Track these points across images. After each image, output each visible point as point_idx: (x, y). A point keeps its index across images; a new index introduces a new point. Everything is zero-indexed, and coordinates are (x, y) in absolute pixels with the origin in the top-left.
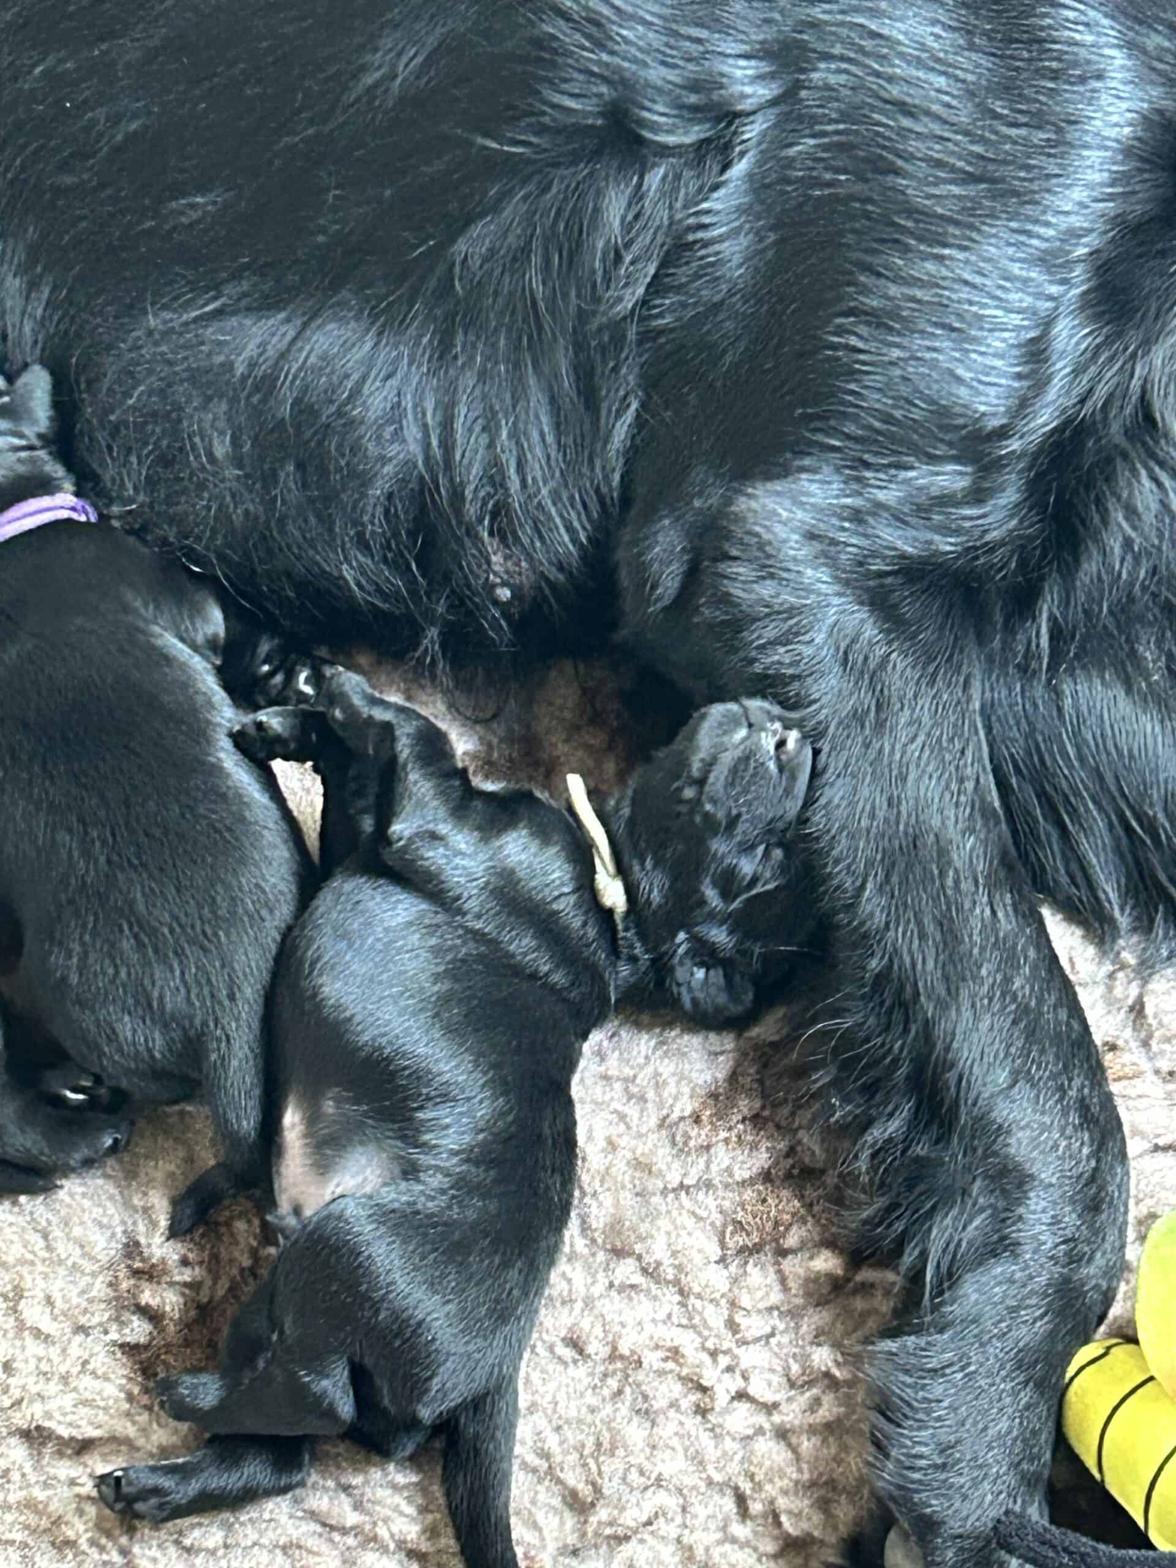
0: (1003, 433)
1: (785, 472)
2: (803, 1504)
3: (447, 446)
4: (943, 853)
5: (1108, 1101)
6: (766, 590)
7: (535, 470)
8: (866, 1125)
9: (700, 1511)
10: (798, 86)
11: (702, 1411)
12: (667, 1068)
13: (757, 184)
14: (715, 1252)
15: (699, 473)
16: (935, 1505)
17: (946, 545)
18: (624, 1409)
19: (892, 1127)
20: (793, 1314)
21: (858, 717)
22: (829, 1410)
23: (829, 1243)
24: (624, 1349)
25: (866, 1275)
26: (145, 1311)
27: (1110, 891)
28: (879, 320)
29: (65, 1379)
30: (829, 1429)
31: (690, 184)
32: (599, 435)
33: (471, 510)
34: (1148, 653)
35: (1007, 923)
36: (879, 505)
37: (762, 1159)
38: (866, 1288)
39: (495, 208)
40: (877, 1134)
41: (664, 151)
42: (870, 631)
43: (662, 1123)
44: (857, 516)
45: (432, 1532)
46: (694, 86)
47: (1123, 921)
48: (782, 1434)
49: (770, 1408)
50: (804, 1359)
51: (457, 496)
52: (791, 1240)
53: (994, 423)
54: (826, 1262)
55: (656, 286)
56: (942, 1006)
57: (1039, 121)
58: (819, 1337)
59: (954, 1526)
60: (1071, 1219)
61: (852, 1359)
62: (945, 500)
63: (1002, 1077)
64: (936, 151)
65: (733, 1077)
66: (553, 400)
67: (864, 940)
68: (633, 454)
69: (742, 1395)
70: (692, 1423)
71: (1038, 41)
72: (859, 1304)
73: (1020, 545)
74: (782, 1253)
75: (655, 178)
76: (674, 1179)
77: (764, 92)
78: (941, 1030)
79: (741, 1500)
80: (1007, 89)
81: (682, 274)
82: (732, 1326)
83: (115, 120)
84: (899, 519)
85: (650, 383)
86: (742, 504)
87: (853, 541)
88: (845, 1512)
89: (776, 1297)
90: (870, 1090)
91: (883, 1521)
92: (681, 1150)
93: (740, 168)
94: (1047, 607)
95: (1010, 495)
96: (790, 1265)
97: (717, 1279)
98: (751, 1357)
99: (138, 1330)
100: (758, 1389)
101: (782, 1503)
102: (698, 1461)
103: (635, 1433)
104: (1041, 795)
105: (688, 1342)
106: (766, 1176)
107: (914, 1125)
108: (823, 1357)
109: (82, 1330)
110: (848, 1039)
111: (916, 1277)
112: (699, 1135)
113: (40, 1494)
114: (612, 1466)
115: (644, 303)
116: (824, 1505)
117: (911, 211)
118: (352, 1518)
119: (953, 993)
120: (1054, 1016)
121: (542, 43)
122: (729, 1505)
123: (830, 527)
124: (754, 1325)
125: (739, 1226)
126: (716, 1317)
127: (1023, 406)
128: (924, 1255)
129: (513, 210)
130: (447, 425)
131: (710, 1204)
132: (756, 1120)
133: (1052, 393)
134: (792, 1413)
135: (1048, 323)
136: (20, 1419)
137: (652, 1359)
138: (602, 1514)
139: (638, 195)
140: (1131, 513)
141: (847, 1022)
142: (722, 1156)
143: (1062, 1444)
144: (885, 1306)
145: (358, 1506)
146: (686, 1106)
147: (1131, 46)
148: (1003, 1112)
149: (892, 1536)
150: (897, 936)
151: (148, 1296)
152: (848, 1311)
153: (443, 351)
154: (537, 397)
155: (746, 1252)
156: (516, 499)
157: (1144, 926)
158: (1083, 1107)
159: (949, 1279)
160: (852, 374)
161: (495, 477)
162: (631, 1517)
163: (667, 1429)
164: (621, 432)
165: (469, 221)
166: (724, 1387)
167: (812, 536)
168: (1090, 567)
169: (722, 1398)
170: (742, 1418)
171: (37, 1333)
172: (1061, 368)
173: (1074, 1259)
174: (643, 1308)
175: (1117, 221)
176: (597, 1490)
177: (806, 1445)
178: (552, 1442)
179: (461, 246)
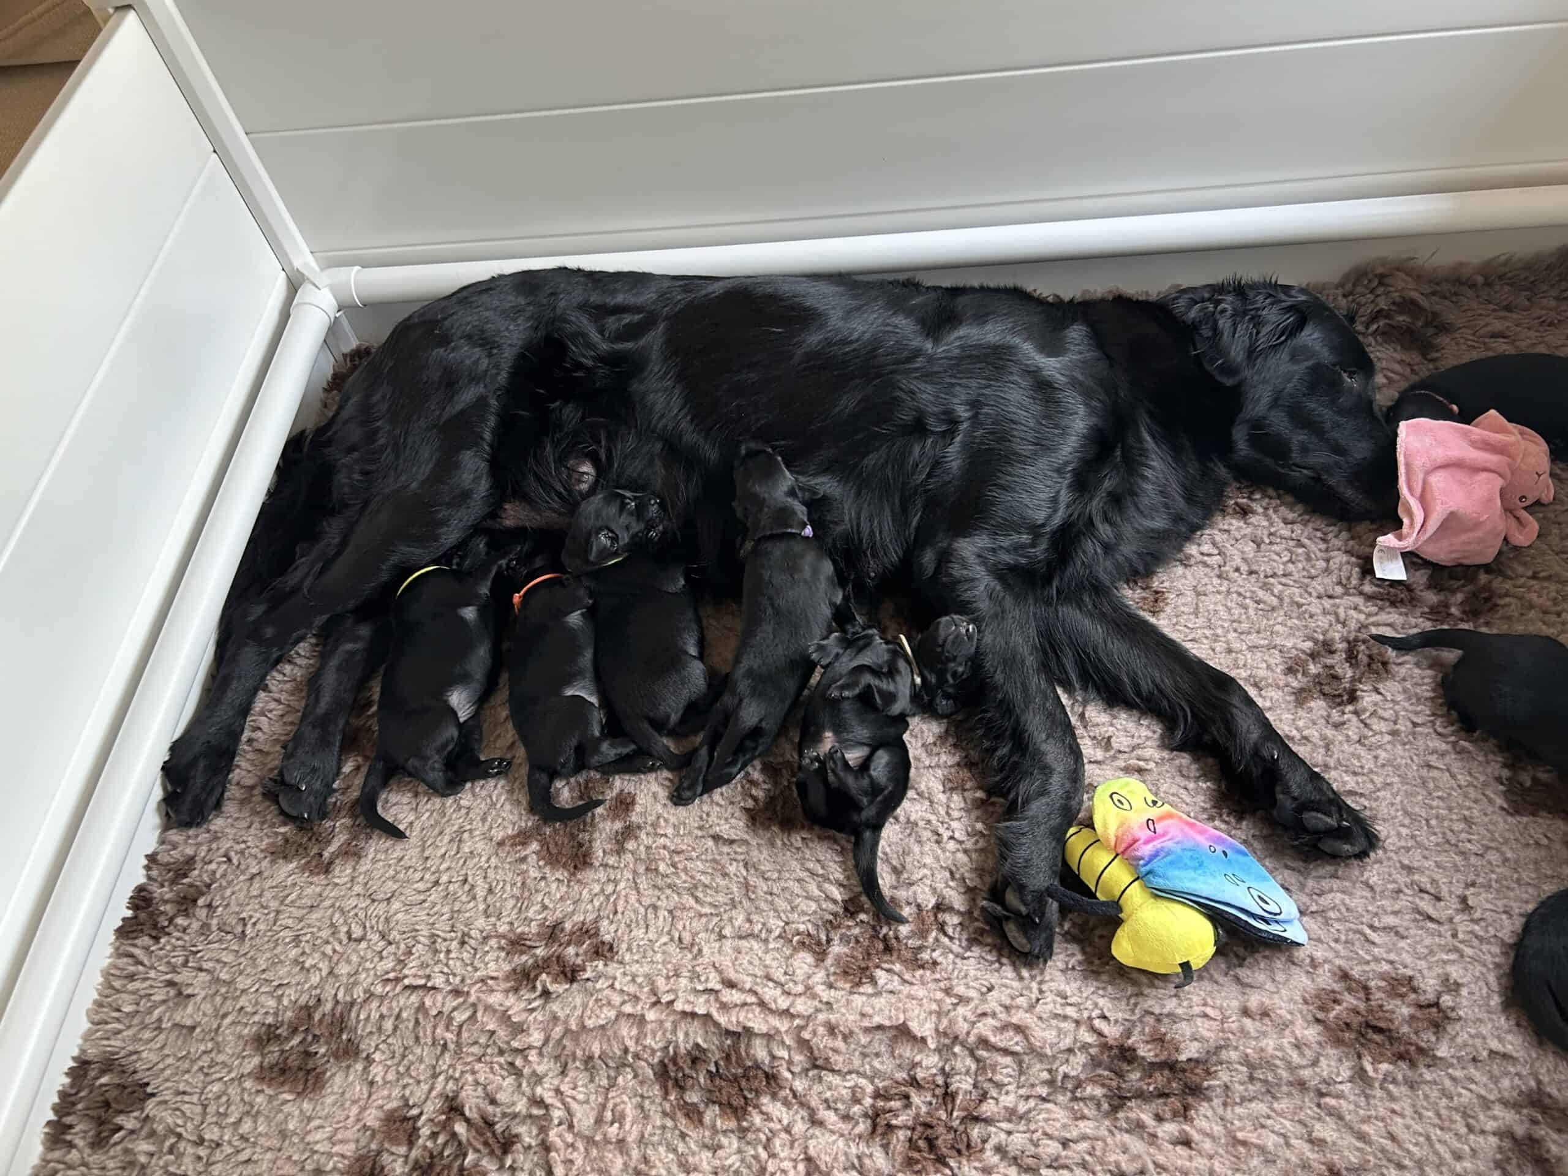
0: (1043, 525)
1: (970, 535)
2: (974, 875)
3: (858, 525)
4: (1023, 661)
5: (1078, 745)
6: (965, 572)
7: (885, 533)
8: (995, 750)
9: (939, 876)
10: (977, 413)
11: (938, 842)
12: (925, 727)
13: (965, 445)
14: (941, 788)
15: (941, 535)
16: (1024, 880)
17: (1023, 561)
18: (912, 839)
19: (1003, 751)
20: (967, 811)
21: (996, 615)
22: (982, 844)
23: (980, 788)
24: (912, 819)
25: (993, 799)
26: (752, 796)
27: (1073, 677)
28: (1004, 488)
29: (726, 819)
30: (982, 850)
31: (941, 443)
32: (907, 524)
33: (865, 545)
34: (1087, 599)
35: (1043, 685)
36: (1001, 547)
37: (957, 759)
38: (993, 804)
39: (877, 449)
40: (999, 753)
41: (933, 433)
42: (998, 588)
43: (923, 745)
44: (994, 550)
45: (848, 878)
46: (945, 413)
47: (1077, 686)
48: (966, 851)
49: (961, 842)
50: (973, 827)
51: (860, 540)
52: (968, 786)
53: (1040, 522)
54: (979, 794)
55: (929, 475)
56: (1023, 711)
57: (1057, 427)
58: (977, 819)
59: (1031, 888)
60: (1068, 785)
61: (989, 827)
62: (1023, 547)
63: (1044, 736)
64: (1022, 435)
65: (947, 731)
66: (892, 511)
67: (996, 688)
68: (918, 529)
69: (952, 838)
70: (935, 846)
71: (1057, 402)
72: (991, 809)
73: (1049, 563)
74: (964, 790)
75: (929, 441)
76: (927, 763)
77: (967, 415)
78: (1023, 719)
79: (952, 873)
80: (1047, 417)
81: (938, 472)
82: (948, 813)
83: (758, 420)
84: (1008, 551)
85: (925, 507)
86: (956, 545)
87: (992, 558)
88: (988, 879)
89: (962, 805)
90: (997, 737)
91: (1006, 883)
92: (930, 754)
93: (958, 439)
94: (1055, 583)
95: (1043, 545)
96: (966, 794)
97: (942, 798)
98: (955, 825)
99: (750, 803)
100: (957, 835)
101: (967, 875)
102: (937, 859)
103: (916, 849)
104: (1050, 643)
105: (933, 818)
106: (958, 764)
107: (1012, 752)
108: (979, 826)
109: (732, 803)
110: (990, 720)
111: (1015, 802)
112: (936, 750)
113: (718, 857)
114: (908, 859)
115: (926, 480)
116: (981, 876)
117: (1015, 454)
118: (821, 872)
119: (1027, 707)
120: (1059, 715)
121: (895, 398)
122: (948, 874)
123: (985, 554)
124: (956, 814)
125: (950, 780)
126: (942, 811)
127: (1049, 517)
128: (1017, 794)
129: (883, 450)
130: (859, 518)
131: (939, 773)
132: (955, 746)
133: (1060, 513)
134: (969, 845)
135: (1058, 492)
136: (711, 832)
137: (921, 824)
138: (905, 875)
139: (923, 447)
140: (1084, 552)
141: (989, 715)
142: (944, 758)
143: (1065, 863)
144: (999, 809)
145: (823, 868)
146: (931, 740)
147: (1086, 405)
148: (1044, 747)
149: (1009, 890)
150: (1007, 687)
151: (754, 792)
152: (986, 812)
153: (858, 494)
154: (887, 512)
155: (952, 789)
156: (878, 544)
157: (1085, 688)
158: (1071, 747)
159: (1027, 802)
160: (993, 505)
161: (872, 534)
162: (916, 877)
163: (927, 848)
164: (914, 523)
165: (868, 454)
166: (946, 835)
167: (979, 556)
168: (1070, 571)
169: (945, 838)
170: (952, 845)
171: (718, 804)
172: (1062, 507)
173: (1069, 798)
174: (918, 807)
175: (1081, 459)
176: (904, 867)
177: (974, 856)
178: (888, 850)
179: (866, 461)
